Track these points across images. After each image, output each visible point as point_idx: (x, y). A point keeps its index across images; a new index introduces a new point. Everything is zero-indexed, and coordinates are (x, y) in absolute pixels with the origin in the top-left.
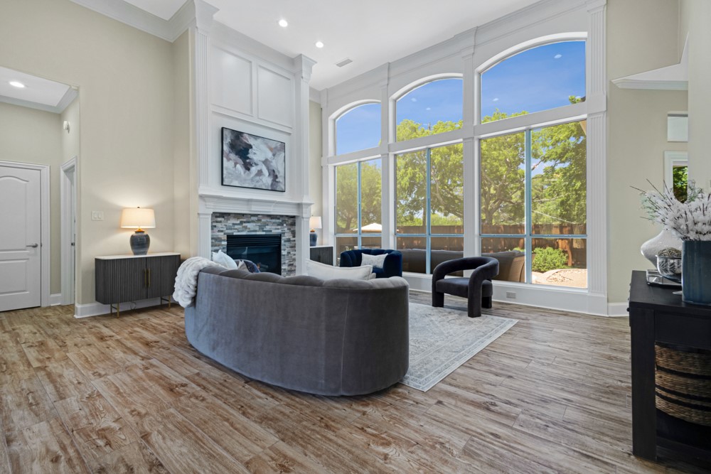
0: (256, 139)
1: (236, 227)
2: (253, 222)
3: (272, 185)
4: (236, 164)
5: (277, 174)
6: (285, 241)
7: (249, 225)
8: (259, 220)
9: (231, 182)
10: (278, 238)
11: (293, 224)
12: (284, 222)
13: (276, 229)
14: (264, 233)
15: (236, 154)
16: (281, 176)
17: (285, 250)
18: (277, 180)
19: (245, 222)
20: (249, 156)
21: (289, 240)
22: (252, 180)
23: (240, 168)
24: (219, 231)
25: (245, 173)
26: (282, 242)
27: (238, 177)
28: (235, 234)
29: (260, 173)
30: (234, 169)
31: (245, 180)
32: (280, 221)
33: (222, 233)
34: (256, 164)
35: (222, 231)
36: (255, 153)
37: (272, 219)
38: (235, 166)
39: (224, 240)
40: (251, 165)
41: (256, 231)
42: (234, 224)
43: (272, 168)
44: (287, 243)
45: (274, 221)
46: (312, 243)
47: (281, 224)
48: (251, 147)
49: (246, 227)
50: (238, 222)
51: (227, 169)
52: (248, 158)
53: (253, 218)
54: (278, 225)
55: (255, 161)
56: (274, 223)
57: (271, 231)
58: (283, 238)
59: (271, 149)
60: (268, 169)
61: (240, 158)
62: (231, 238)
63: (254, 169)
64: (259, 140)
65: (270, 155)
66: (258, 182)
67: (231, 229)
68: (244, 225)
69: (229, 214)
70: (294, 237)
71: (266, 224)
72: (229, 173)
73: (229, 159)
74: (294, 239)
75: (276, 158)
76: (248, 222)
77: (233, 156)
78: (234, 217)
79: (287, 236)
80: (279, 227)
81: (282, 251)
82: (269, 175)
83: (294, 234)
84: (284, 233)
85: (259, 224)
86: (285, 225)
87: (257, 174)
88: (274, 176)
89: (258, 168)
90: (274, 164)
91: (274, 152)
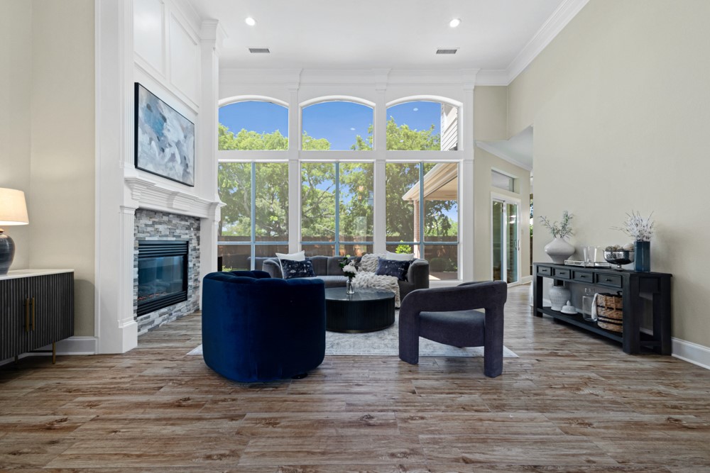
0: (170, 112)
1: (148, 229)
2: (164, 223)
3: (183, 176)
4: (151, 139)
5: (188, 162)
6: (192, 250)
7: (161, 228)
8: (170, 221)
9: (146, 165)
10: (186, 246)
11: (199, 228)
12: (192, 224)
13: (185, 234)
14: (174, 239)
15: (152, 127)
16: (191, 166)
17: (191, 261)
18: (188, 170)
19: (157, 223)
20: (163, 132)
21: (195, 249)
22: (166, 166)
23: (154, 146)
25: (159, 154)
26: (190, 251)
27: (153, 159)
28: (147, 239)
29: (173, 158)
30: (149, 147)
31: (160, 165)
32: (189, 223)
34: (170, 145)
36: (169, 130)
37: (182, 220)
38: (150, 143)
39: (136, 248)
40: (166, 146)
41: (167, 236)
42: (146, 225)
43: (183, 154)
44: (193, 253)
45: (183, 222)
47: (189, 228)
48: (165, 120)
49: (157, 231)
50: (151, 222)
51: (142, 145)
52: (163, 135)
53: (165, 218)
54: (187, 229)
55: (169, 141)
56: (183, 226)
57: (180, 236)
58: (190, 246)
59: (183, 130)
60: (180, 154)
61: (155, 133)
62: (142, 245)
63: (168, 152)
64: (173, 114)
65: (182, 136)
66: (171, 169)
67: (143, 232)
68: (157, 226)
70: (199, 244)
71: (176, 226)
72: (145, 152)
73: (145, 132)
74: (198, 247)
75: (186, 141)
76: (160, 223)
77: (148, 127)
78: (148, 215)
79: (193, 244)
80: (187, 231)
81: (189, 263)
82: (181, 163)
83: (199, 240)
84: (191, 240)
85: (170, 227)
86: (192, 229)
87: (170, 159)
88: (185, 164)
89: (172, 151)
90: (185, 149)
91: (186, 133)
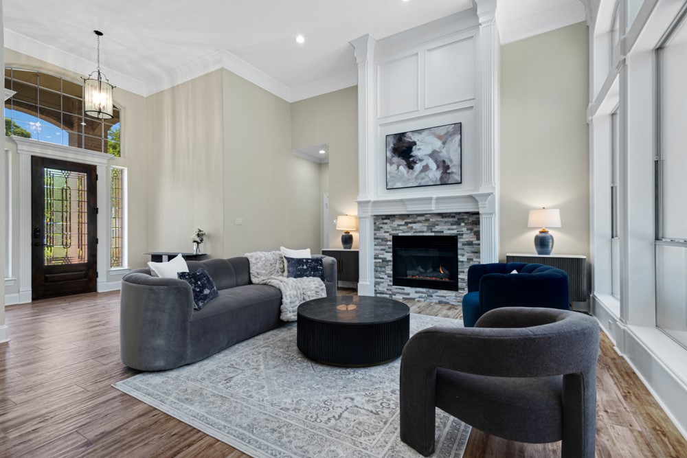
0: (420, 133)
1: (401, 228)
2: (420, 222)
3: (441, 178)
4: (399, 166)
5: (449, 164)
6: (463, 245)
7: (414, 226)
8: (427, 220)
9: (394, 184)
10: (452, 241)
11: (477, 223)
12: (463, 220)
13: (449, 229)
14: (433, 234)
15: (399, 157)
16: (454, 166)
17: (463, 255)
18: (448, 171)
19: (410, 223)
20: (412, 154)
21: (470, 244)
22: (416, 178)
23: (403, 169)
24: (385, 232)
25: (408, 172)
26: (459, 245)
27: (401, 178)
28: (400, 234)
29: (426, 168)
30: (397, 172)
31: (409, 180)
32: (456, 219)
33: (388, 234)
34: (421, 160)
35: (388, 232)
36: (419, 149)
37: (443, 218)
38: (398, 168)
39: (390, 241)
40: (415, 163)
41: (423, 232)
42: (399, 225)
43: (441, 159)
44: (466, 248)
45: (446, 219)
46: (541, 249)
47: (458, 223)
48: (414, 143)
49: (412, 228)
50: (403, 223)
51: (390, 173)
52: (412, 156)
53: (419, 218)
54: (452, 224)
55: (420, 157)
56: (446, 222)
57: (442, 232)
58: (460, 241)
59: (440, 138)
60: (436, 161)
61: (403, 159)
62: (396, 239)
63: (418, 167)
64: (425, 133)
65: (438, 144)
66: (423, 179)
67: (396, 230)
68: (410, 225)
69: (394, 216)
70: (478, 239)
71: (435, 224)
72: (392, 177)
73: (391, 164)
74: (477, 242)
75: (447, 145)
76: (415, 223)
77: (396, 159)
78: (399, 218)
79: (467, 237)
80: (454, 227)
81: (459, 257)
82: (438, 167)
83: (477, 234)
84: (462, 235)
85: (427, 224)
86: (463, 224)
87: (422, 171)
88: (444, 167)
89: (424, 163)
90: (444, 154)
91: (445, 140)
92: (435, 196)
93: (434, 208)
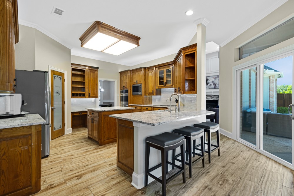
3: (214, 87)
7: (208, 98)
8: (211, 96)
10: (217, 101)
16: (217, 84)
22: (209, 87)
41: (211, 99)
48: (208, 79)
52: (208, 82)
54: (217, 97)
56: (215, 97)
57: (215, 99)
59: (214, 78)
60: (213, 83)
63: (209, 84)
64: (211, 77)
65: (213, 80)
71: (213, 97)
82: (214, 85)
87: (210, 85)
88: (215, 85)
89: (210, 84)
90: (215, 82)
91: (215, 79)
92: (212, 91)
93: (212, 94)
